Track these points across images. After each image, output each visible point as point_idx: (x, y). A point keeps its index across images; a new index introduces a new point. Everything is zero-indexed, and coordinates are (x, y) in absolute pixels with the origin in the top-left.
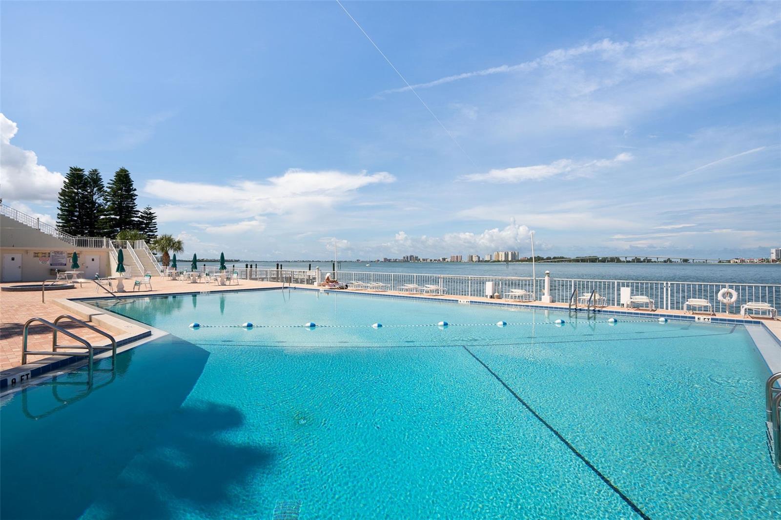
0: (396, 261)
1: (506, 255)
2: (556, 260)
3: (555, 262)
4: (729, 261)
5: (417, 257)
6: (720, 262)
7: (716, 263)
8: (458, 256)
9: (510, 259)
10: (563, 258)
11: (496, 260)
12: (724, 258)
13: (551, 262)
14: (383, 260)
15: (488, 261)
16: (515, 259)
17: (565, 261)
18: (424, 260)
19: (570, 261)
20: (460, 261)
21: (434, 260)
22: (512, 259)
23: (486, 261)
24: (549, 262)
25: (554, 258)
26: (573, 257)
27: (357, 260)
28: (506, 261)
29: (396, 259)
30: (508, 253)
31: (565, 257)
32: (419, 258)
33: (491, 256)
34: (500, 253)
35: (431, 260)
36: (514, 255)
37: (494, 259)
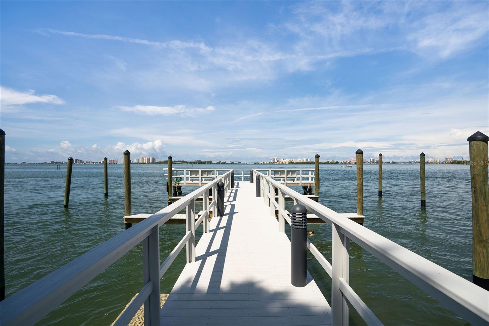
0: (63, 164)
1: (149, 159)
2: (180, 162)
3: (179, 163)
4: (259, 163)
5: (82, 160)
6: (255, 163)
7: (254, 164)
8: (115, 160)
9: (151, 162)
10: (183, 161)
11: (142, 162)
12: (257, 162)
13: (177, 163)
14: (50, 163)
15: (137, 163)
16: (154, 162)
17: (185, 163)
18: (87, 162)
19: (187, 163)
20: (117, 163)
21: (96, 163)
22: (152, 161)
23: (135, 163)
24: (175, 163)
25: (179, 161)
26: (189, 161)
27: (23, 163)
28: (149, 163)
29: (63, 162)
30: (149, 158)
31: (185, 161)
32: (83, 161)
33: (138, 160)
34: (145, 158)
35: (94, 163)
36: (153, 160)
37: (140, 162)
